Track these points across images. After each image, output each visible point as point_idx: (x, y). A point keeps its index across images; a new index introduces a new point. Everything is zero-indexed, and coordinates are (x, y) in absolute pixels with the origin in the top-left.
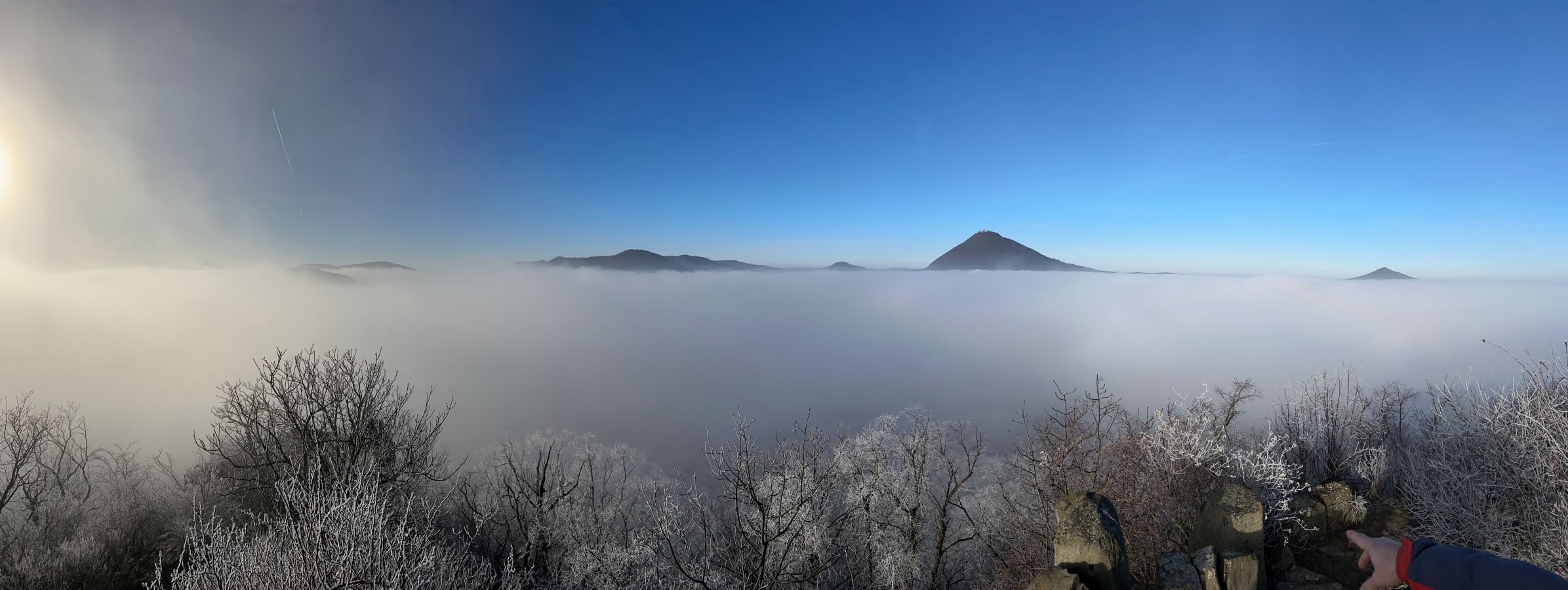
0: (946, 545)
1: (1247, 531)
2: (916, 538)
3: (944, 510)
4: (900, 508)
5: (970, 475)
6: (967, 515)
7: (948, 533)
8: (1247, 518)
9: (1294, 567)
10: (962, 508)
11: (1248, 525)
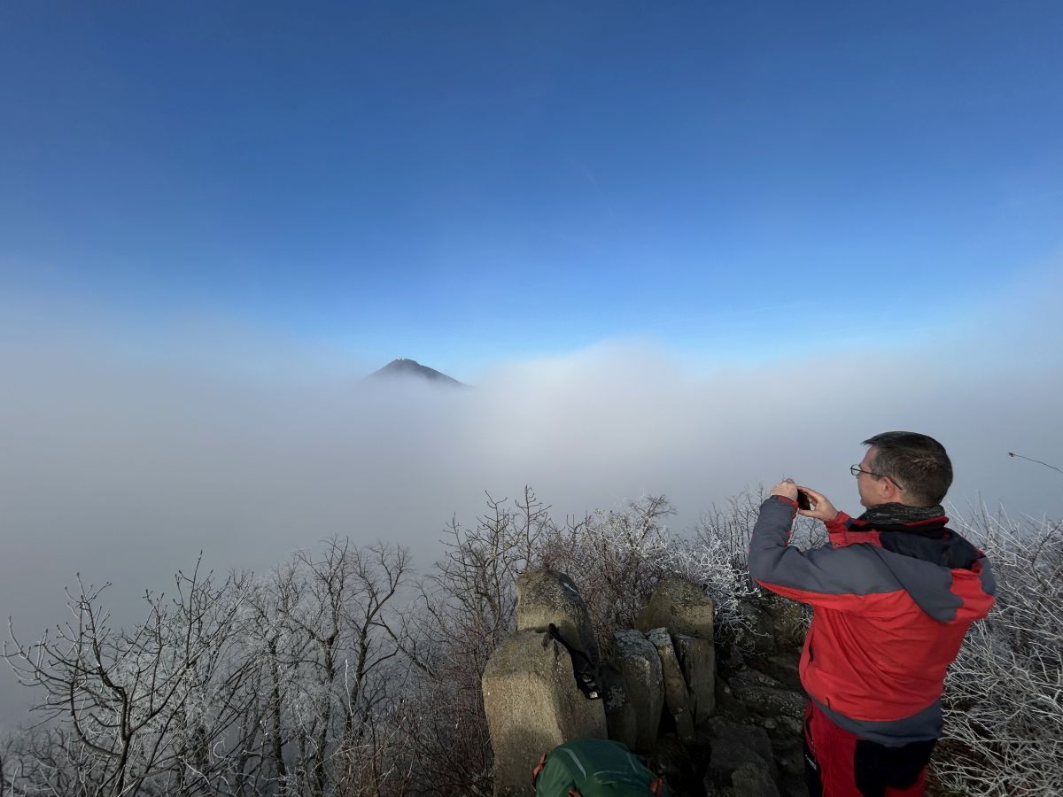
0: (366, 667)
1: (696, 622)
2: (333, 667)
3: (365, 632)
4: (315, 640)
5: (392, 593)
6: (390, 632)
7: (368, 656)
8: (697, 610)
9: (744, 667)
10: (385, 626)
11: (698, 617)
